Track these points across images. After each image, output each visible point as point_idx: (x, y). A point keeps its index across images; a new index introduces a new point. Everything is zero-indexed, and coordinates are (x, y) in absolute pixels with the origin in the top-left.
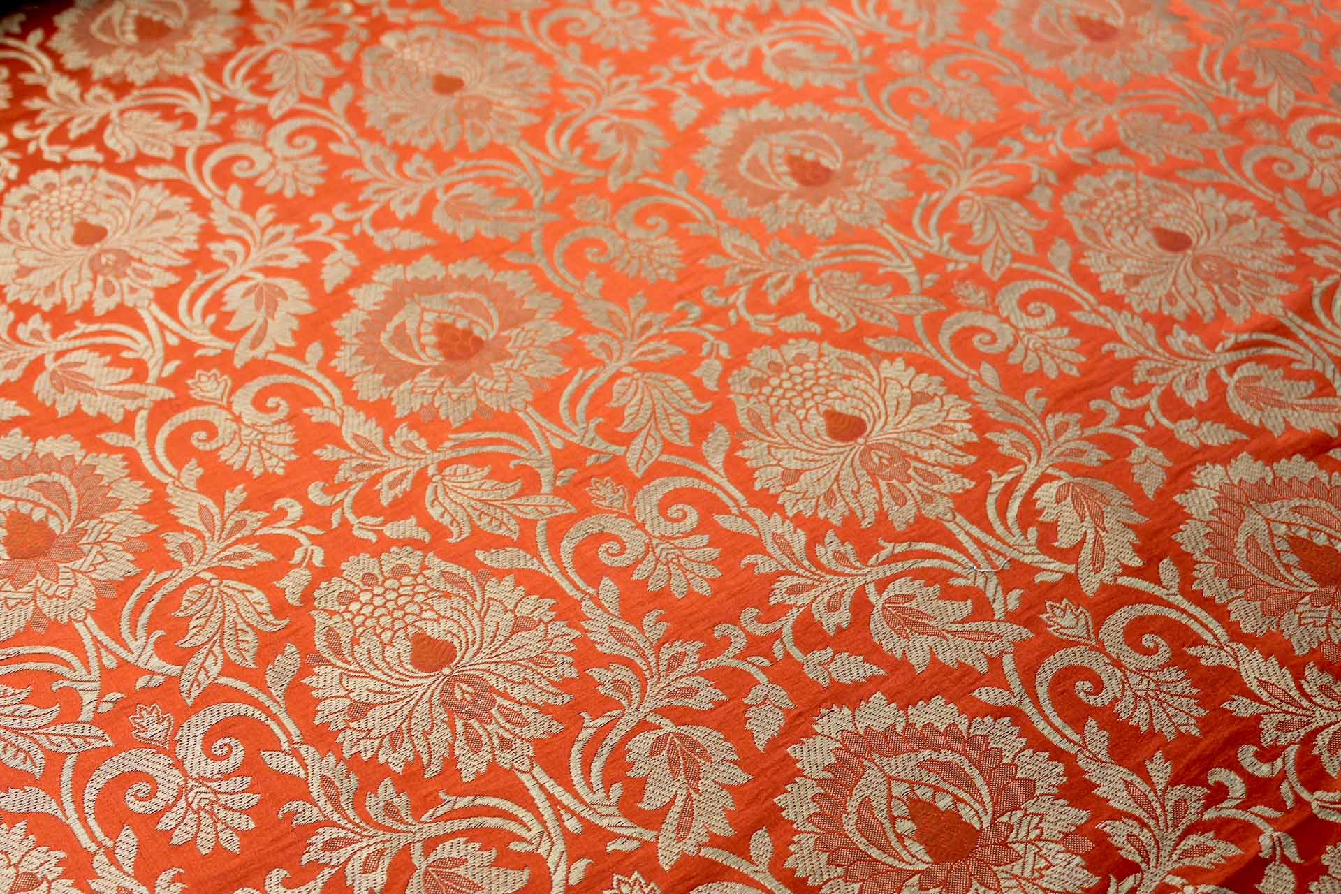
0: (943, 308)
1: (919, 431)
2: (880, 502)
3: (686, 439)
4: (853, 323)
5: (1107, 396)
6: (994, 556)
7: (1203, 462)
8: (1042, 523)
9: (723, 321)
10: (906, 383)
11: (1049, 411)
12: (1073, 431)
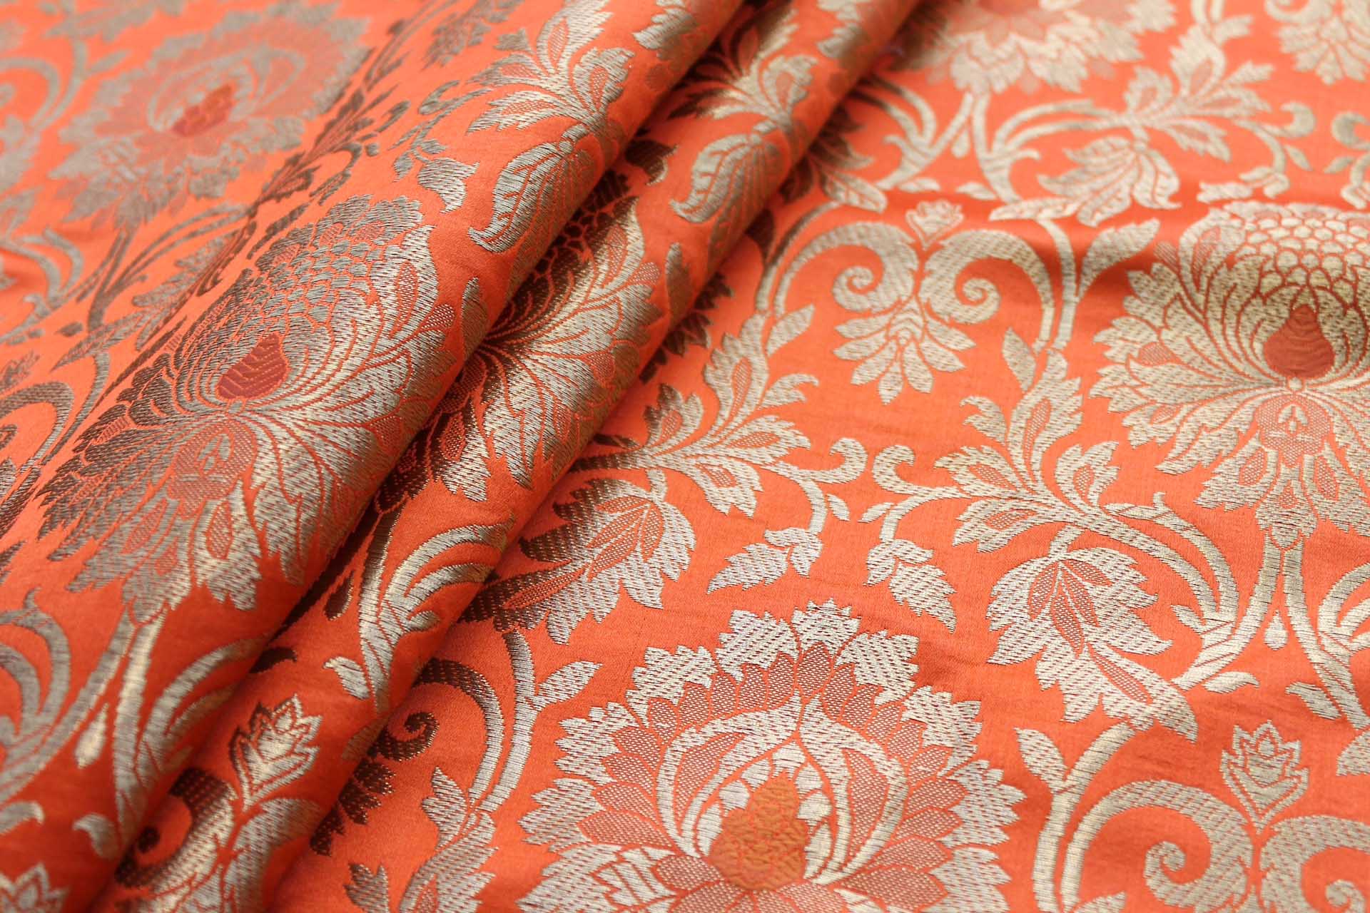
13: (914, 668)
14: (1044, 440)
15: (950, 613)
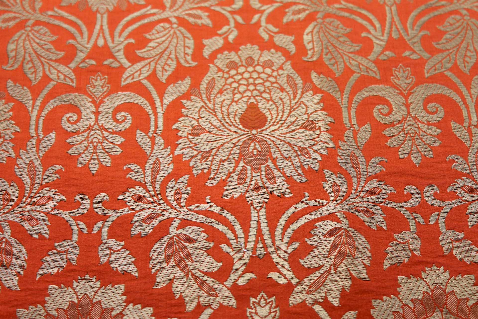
0: (378, 77)
1: (290, 144)
2: (229, 174)
3: (165, 77)
4: (315, 59)
5: (421, 189)
6: (260, 245)
7: (439, 265)
8: (306, 243)
9: (247, 19)
10: (309, 112)
11: (376, 176)
12: (379, 198)
13: (124, 297)
14: (160, 177)
15: (135, 270)
